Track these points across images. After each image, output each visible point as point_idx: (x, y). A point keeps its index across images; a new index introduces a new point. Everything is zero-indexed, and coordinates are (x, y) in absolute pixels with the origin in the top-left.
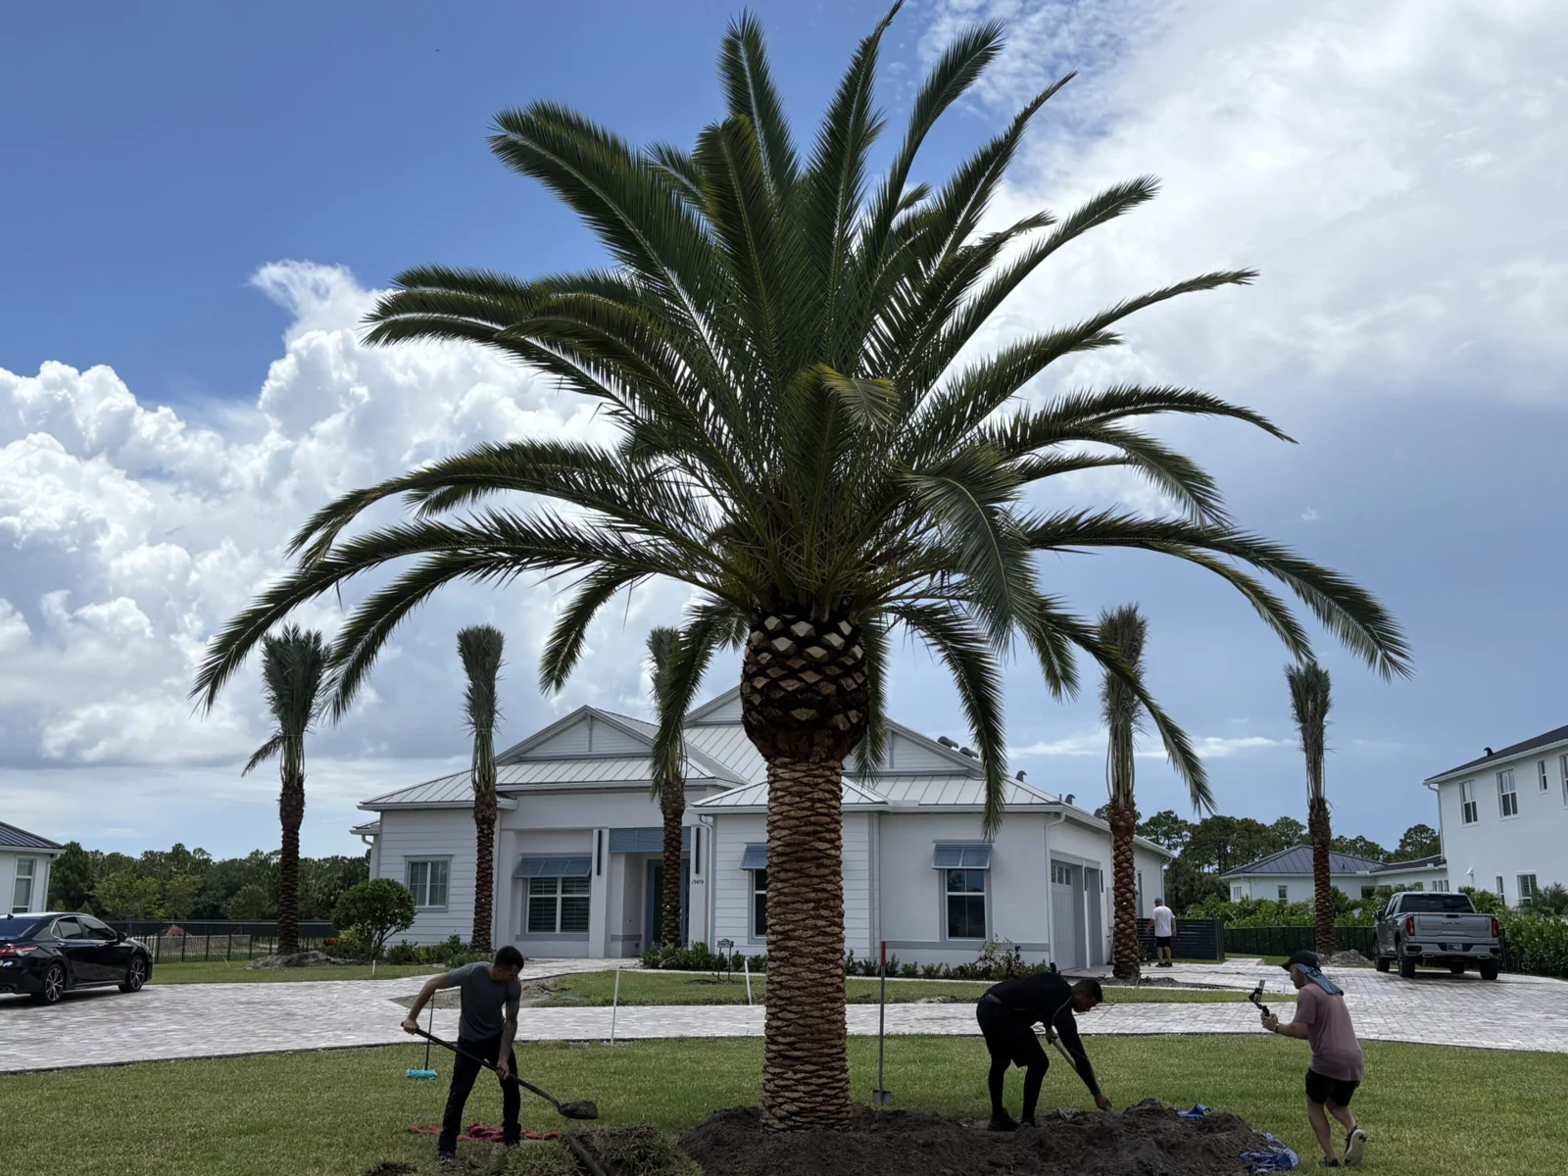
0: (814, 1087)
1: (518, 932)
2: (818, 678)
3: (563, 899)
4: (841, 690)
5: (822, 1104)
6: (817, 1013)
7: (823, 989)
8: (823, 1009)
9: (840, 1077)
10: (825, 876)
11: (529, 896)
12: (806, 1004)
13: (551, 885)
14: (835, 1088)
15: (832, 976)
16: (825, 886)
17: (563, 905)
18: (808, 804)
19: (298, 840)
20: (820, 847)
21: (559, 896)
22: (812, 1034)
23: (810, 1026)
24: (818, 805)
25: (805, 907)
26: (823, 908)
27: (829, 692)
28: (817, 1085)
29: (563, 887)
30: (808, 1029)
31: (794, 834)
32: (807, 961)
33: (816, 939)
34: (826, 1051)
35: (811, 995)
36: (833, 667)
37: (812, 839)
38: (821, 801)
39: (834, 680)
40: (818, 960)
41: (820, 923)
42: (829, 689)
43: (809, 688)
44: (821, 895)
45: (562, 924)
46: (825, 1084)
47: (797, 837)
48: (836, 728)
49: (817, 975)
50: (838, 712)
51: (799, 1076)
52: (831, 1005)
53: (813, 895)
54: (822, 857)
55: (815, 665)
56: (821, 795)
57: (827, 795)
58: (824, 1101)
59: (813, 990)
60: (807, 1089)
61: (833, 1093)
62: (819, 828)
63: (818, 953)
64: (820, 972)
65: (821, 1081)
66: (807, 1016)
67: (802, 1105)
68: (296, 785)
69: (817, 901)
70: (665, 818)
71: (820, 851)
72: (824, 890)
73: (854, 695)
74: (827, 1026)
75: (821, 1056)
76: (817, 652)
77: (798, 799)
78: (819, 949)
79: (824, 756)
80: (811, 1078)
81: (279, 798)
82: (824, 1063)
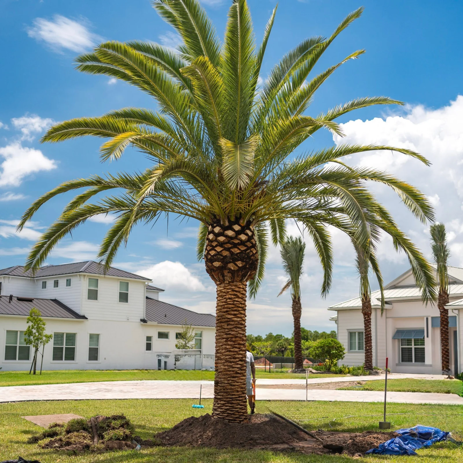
0: (223, 410)
1: (397, 362)
2: (221, 249)
3: (415, 348)
4: (232, 253)
5: (227, 416)
6: (226, 382)
7: (229, 373)
8: (229, 380)
9: (236, 407)
10: (231, 329)
11: (401, 347)
12: (222, 378)
13: (409, 342)
14: (233, 411)
15: (233, 368)
16: (230, 332)
17: (415, 351)
18: (225, 300)
19: (300, 323)
20: (229, 317)
21: (413, 347)
22: (224, 389)
23: (223, 387)
24: (229, 300)
25: (222, 341)
26: (229, 341)
27: (225, 254)
28: (225, 409)
29: (415, 343)
30: (222, 388)
31: (220, 312)
32: (223, 361)
33: (226, 353)
34: (229, 396)
35: (224, 375)
36: (228, 244)
37: (225, 314)
38: (230, 298)
39: (228, 249)
40: (227, 361)
41: (228, 347)
42: (226, 253)
43: (219, 253)
44: (229, 336)
45: (415, 359)
46: (228, 409)
47: (221, 313)
48: (230, 269)
49: (226, 367)
50: (230, 262)
51: (219, 405)
52: (233, 379)
53: (225, 336)
54: (229, 321)
55: (221, 244)
56: (230, 296)
57: (232, 296)
58: (228, 415)
59: (225, 373)
60: (221, 410)
61: (232, 412)
62: (228, 310)
63: (227, 359)
64: (228, 366)
65: (226, 408)
66: (222, 383)
67: (219, 416)
68: (297, 300)
69: (227, 339)
70: (440, 311)
71: (229, 318)
72: (230, 334)
73: (238, 255)
74: (230, 387)
75: (227, 398)
76: (221, 239)
77: (221, 298)
78: (227, 357)
79: (230, 280)
80: (223, 406)
81: (292, 306)
82: (229, 401)
